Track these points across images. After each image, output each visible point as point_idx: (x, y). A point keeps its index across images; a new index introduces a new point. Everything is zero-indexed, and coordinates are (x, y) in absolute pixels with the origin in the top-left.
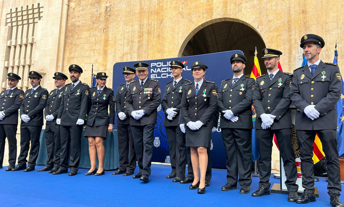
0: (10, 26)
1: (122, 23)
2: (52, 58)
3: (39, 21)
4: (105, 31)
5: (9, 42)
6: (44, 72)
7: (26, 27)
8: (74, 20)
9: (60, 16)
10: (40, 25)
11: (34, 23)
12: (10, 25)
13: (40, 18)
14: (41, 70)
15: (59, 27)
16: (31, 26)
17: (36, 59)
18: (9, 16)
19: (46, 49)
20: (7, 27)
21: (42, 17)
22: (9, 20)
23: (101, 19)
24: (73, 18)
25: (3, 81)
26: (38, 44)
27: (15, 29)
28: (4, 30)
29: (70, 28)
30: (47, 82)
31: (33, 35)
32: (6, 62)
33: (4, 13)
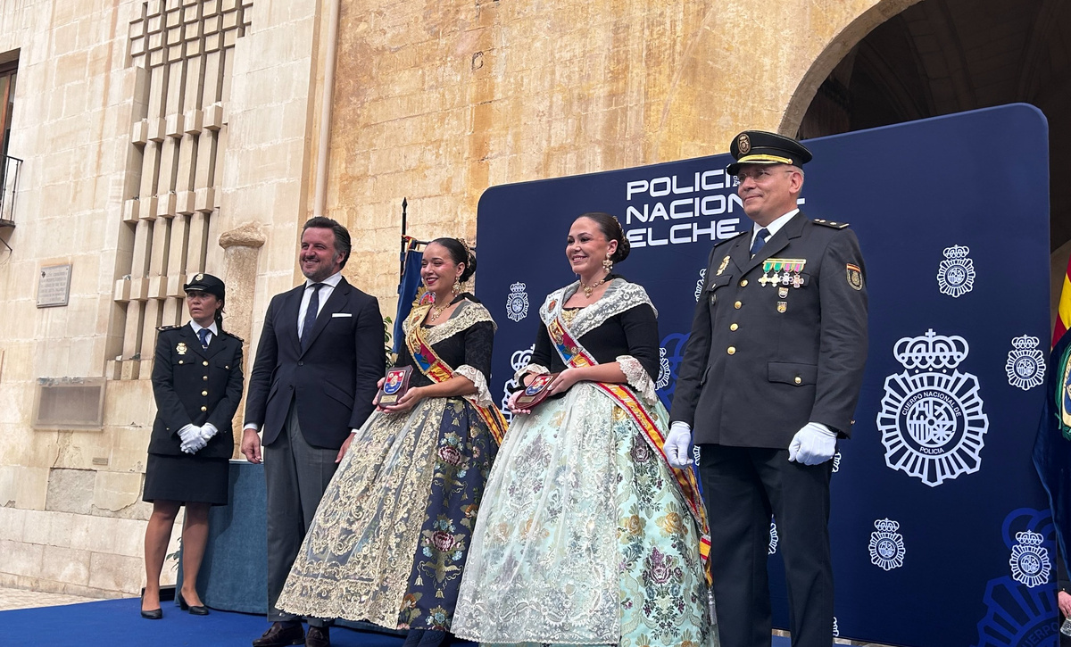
0: (143, 66)
1: (546, 24)
2: (284, 180)
3: (238, 42)
4: (477, 63)
5: (138, 126)
6: (256, 236)
7: (194, 66)
8: (363, 26)
9: (311, 15)
10: (244, 52)
11: (223, 50)
12: (140, 62)
13: (242, 27)
14: (246, 229)
15: (309, 59)
16: (214, 60)
17: (229, 189)
18: (138, 30)
19: (264, 146)
20: (133, 70)
21: (250, 24)
22: (138, 47)
23: (463, 17)
24: (360, 20)
25: (118, 277)
26: (234, 130)
27: (158, 75)
28: (122, 80)
29: (348, 60)
30: (269, 274)
31: (219, 98)
32: (130, 203)
33: (124, 20)
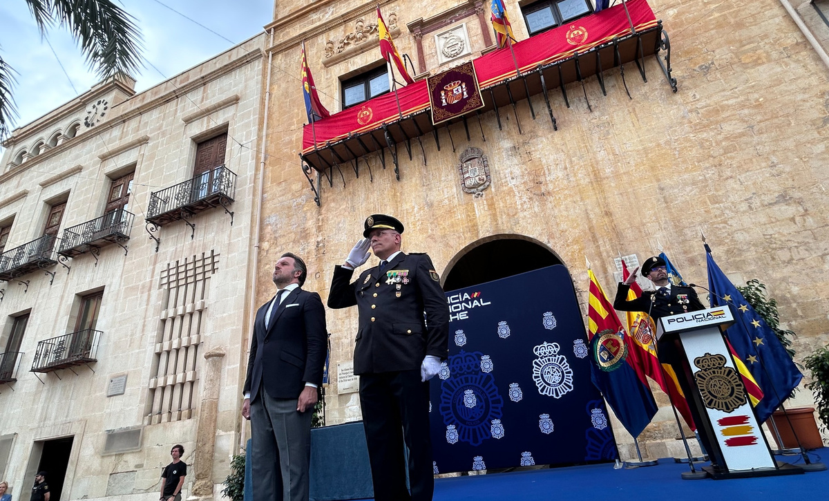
0: (166, 288)
2: (234, 328)
3: (212, 276)
4: (317, 276)
5: (164, 312)
6: (221, 352)
7: (191, 287)
8: (268, 266)
9: (246, 264)
10: (215, 281)
11: (204, 279)
12: (166, 287)
13: (213, 271)
14: (217, 349)
15: (245, 280)
16: (200, 285)
17: (208, 334)
18: (165, 274)
19: (225, 315)
20: (162, 290)
21: (218, 269)
22: (165, 281)
23: (310, 260)
24: (267, 264)
25: (151, 378)
26: (210, 310)
27: (173, 292)
28: (156, 295)
29: (263, 280)
30: (227, 367)
31: (202, 298)
32: (159, 345)
33: (158, 271)
